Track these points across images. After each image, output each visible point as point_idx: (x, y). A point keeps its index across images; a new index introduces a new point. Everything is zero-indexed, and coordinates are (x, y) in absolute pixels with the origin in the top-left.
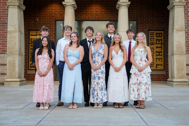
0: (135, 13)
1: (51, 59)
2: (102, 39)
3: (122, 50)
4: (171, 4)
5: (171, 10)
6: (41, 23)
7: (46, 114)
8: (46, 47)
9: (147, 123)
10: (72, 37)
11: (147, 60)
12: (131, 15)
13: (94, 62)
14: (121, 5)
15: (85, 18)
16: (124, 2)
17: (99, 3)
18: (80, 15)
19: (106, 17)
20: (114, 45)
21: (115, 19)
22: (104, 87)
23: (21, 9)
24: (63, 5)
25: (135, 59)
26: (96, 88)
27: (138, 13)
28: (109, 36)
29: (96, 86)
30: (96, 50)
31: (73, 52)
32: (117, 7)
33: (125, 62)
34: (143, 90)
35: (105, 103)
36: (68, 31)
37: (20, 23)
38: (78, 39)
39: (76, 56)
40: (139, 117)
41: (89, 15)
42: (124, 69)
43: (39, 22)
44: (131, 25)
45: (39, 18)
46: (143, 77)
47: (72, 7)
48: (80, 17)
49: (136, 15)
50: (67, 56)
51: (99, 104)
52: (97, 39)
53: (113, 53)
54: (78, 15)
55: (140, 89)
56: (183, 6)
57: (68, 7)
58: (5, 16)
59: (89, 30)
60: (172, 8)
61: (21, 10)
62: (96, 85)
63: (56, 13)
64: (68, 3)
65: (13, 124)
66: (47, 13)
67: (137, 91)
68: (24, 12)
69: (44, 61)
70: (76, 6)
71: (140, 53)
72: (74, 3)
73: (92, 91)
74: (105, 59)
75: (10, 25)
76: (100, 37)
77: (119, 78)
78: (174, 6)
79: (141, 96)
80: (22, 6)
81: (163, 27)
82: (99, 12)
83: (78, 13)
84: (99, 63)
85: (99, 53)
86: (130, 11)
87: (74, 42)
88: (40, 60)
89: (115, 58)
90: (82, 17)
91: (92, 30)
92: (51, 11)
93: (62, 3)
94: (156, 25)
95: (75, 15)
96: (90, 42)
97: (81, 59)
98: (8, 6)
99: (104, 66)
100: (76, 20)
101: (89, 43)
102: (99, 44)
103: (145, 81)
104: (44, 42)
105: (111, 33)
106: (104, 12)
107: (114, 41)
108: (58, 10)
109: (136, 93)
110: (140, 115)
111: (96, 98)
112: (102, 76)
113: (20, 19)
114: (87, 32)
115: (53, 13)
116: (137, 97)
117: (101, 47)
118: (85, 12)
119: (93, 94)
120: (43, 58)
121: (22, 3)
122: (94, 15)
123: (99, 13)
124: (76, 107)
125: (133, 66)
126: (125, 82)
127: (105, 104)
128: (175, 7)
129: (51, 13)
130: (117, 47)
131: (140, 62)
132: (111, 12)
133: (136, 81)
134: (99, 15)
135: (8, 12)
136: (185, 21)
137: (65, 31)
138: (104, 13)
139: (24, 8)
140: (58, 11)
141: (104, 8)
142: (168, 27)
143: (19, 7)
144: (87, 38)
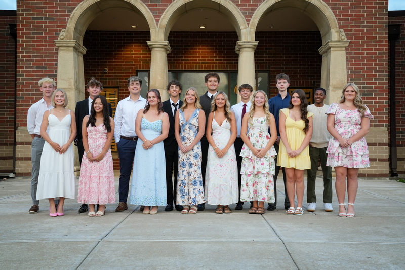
0: (266, 60)
1: (109, 134)
2: (196, 102)
3: (230, 120)
4: (325, 45)
5: (325, 55)
6: (112, 76)
7: (117, 224)
8: (101, 114)
9: (281, 238)
10: (150, 98)
11: (269, 136)
12: (260, 63)
13: (183, 139)
14: (244, 46)
15: (185, 68)
16: (248, 42)
17: (207, 43)
18: (177, 63)
19: (219, 66)
20: (216, 111)
21: (234, 70)
22: (200, 179)
23: (79, 52)
24: (148, 46)
25: (250, 134)
26: (186, 181)
27: (272, 60)
28: (210, 95)
29: (186, 178)
30: (186, 120)
31: (151, 123)
32: (237, 49)
33: (234, 139)
34: (264, 185)
35: (200, 206)
36: (135, 86)
37: (77, 74)
38: (159, 101)
39: (156, 128)
40: (269, 228)
41: (191, 63)
42: (232, 151)
43: (109, 73)
44: (260, 79)
45: (109, 68)
46: (263, 164)
47: (162, 49)
48: (176, 65)
49: (269, 63)
50: (141, 129)
51: (191, 207)
52: (189, 101)
53: (214, 123)
54: (174, 63)
55: (259, 184)
56: (344, 49)
57: (156, 49)
58: (53, 64)
59: (174, 86)
60: (326, 52)
61: (80, 54)
62: (187, 175)
63: (138, 60)
64: (156, 42)
65: (61, 239)
66: (123, 59)
67: (253, 186)
68: (85, 57)
69: (98, 136)
70: (169, 48)
71: (260, 124)
72: (166, 43)
73: (180, 186)
74: (201, 134)
75: (61, 79)
76: (194, 97)
77: (224, 165)
78: (330, 48)
79: (259, 194)
80: (81, 48)
81: (311, 82)
82: (208, 57)
83: (174, 60)
84: (192, 141)
85: (191, 124)
86: (258, 57)
87: (153, 106)
88: (90, 134)
89: (218, 133)
90: (179, 66)
91: (179, 85)
92: (129, 57)
93: (147, 43)
94: (300, 79)
95: (168, 63)
96: (175, 106)
97: (165, 134)
98: (58, 47)
99: (199, 145)
100: (169, 71)
101: (173, 108)
102: (190, 109)
103: (267, 170)
104: (97, 105)
105: (213, 91)
106: (216, 57)
107: (215, 104)
108: (140, 54)
109: (251, 189)
110: (271, 225)
111: (186, 197)
112: (196, 161)
113: (77, 69)
114: (170, 89)
115: (133, 59)
116: (252, 195)
117: (195, 115)
118: (185, 57)
119: (182, 191)
120: (96, 131)
121: (81, 43)
122: (199, 63)
123: (207, 60)
124: (156, 212)
125: (244, 146)
126: (233, 172)
127: (201, 208)
128: (332, 49)
129: (128, 59)
130: (221, 114)
131: (258, 138)
132: (227, 57)
133: (251, 169)
134: (207, 63)
135: (57, 57)
136: (348, 72)
137: (130, 86)
138: (216, 60)
139: (84, 50)
140: (140, 57)
141: (216, 52)
142: (320, 82)
143: (76, 49)
144: (170, 100)
